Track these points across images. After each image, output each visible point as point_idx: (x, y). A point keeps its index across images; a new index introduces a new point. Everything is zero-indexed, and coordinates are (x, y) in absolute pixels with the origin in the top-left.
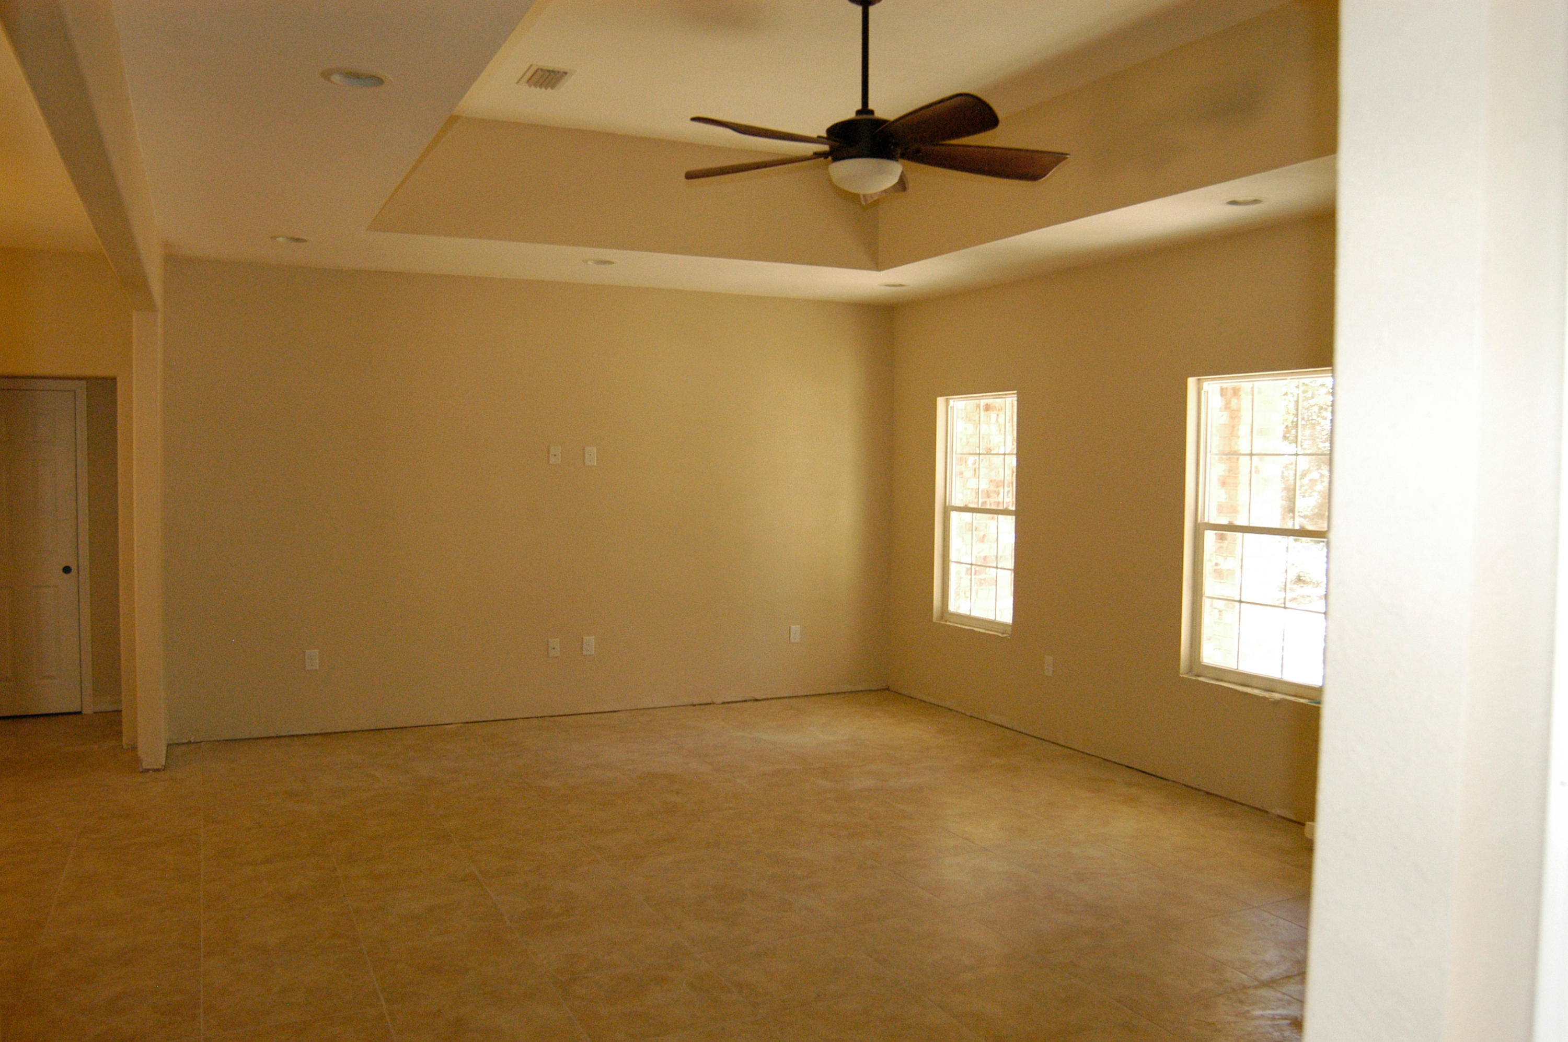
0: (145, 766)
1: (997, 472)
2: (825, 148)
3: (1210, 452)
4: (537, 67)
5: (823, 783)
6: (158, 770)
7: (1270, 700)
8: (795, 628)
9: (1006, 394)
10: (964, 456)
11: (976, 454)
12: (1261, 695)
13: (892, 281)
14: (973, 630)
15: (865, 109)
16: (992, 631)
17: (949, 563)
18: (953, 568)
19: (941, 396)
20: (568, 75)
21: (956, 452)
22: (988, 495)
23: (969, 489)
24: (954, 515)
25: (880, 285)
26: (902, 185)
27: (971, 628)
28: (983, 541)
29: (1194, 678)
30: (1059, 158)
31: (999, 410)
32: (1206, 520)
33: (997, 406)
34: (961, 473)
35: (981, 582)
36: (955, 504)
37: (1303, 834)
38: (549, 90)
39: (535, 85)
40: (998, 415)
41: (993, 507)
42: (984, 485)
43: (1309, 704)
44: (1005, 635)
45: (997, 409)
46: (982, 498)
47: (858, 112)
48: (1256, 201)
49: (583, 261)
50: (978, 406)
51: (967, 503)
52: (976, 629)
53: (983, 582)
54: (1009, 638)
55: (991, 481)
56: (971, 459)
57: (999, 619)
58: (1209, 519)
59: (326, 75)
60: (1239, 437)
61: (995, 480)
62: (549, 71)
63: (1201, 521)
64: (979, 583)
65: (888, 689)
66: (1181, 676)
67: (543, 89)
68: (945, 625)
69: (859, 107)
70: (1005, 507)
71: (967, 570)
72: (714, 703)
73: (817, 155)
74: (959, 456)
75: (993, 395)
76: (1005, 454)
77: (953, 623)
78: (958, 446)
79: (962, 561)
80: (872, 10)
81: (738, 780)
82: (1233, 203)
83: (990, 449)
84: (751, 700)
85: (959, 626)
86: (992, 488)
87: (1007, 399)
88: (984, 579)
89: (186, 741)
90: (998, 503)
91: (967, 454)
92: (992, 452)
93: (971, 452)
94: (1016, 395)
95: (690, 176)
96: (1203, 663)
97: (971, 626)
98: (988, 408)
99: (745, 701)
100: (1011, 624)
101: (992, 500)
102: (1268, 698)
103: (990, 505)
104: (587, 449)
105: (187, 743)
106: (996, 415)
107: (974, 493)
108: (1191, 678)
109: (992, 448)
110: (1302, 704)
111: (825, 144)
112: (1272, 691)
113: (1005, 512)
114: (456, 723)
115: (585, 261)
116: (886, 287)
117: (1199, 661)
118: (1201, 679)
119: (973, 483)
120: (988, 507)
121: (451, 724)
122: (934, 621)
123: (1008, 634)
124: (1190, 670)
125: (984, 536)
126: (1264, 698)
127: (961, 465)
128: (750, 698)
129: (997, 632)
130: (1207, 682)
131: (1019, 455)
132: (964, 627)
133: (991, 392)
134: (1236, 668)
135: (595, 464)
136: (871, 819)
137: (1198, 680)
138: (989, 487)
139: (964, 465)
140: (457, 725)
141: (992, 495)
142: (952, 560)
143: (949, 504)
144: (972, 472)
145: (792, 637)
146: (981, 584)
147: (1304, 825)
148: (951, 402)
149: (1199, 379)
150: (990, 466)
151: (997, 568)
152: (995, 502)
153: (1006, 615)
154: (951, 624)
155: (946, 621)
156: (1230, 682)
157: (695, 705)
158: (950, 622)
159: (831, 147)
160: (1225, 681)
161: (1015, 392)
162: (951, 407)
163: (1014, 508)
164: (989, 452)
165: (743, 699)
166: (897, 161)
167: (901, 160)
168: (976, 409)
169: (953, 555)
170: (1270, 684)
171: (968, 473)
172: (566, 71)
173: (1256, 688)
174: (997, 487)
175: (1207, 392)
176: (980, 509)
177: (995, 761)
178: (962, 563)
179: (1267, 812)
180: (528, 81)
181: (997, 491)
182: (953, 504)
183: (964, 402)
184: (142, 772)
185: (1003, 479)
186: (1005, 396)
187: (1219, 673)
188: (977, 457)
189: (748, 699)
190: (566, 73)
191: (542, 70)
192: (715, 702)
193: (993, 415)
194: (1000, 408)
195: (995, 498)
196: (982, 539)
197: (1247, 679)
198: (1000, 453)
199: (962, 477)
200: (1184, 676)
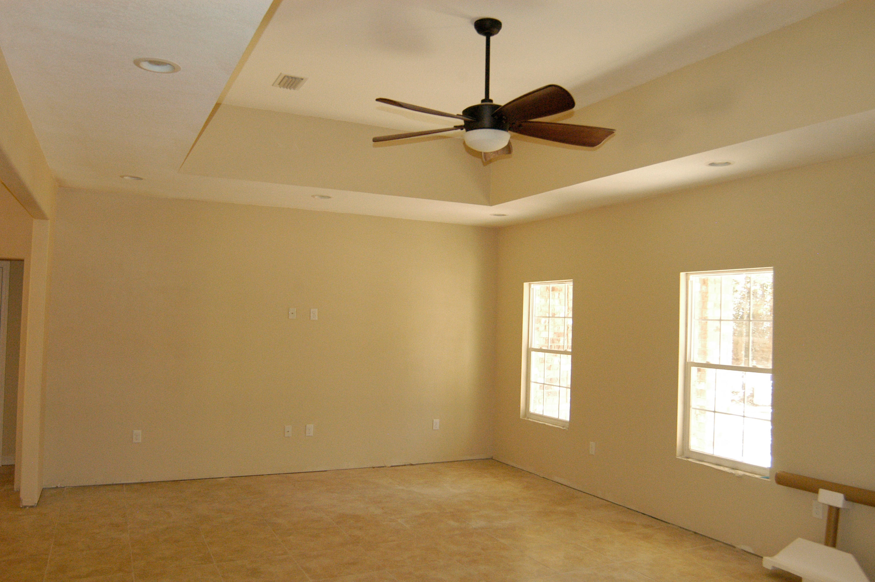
0: (24, 504)
1: (559, 328)
2: (461, 122)
3: (694, 318)
4: (284, 75)
5: (452, 523)
6: (32, 507)
7: (736, 475)
8: (437, 421)
9: (566, 281)
10: (539, 318)
11: (546, 317)
12: (730, 472)
13: (497, 213)
14: (545, 424)
15: (487, 99)
16: (556, 425)
17: (530, 382)
18: (533, 386)
19: (526, 282)
20: (303, 80)
21: (535, 316)
22: (553, 341)
23: (541, 338)
24: (533, 353)
25: (491, 215)
26: (508, 149)
27: (544, 423)
28: (550, 369)
29: (685, 459)
30: (609, 132)
31: (560, 291)
32: (692, 361)
33: (559, 288)
34: (538, 329)
35: (549, 394)
36: (534, 347)
37: (761, 564)
38: (292, 90)
39: (284, 87)
40: (559, 294)
41: (556, 349)
42: (551, 336)
43: (762, 478)
44: (565, 428)
45: (559, 290)
46: (550, 343)
47: (483, 101)
48: (727, 163)
49: (312, 196)
50: (548, 288)
51: (541, 346)
52: (546, 424)
53: (550, 394)
54: (567, 430)
55: (555, 333)
56: (543, 320)
57: (561, 418)
58: (693, 360)
59: (137, 63)
60: (707, 309)
61: (557, 333)
62: (292, 78)
63: (689, 361)
64: (547, 395)
65: (492, 459)
66: (677, 457)
67: (288, 90)
68: (527, 420)
69: (483, 97)
70: (565, 350)
71: (541, 386)
72: (385, 467)
73: (457, 127)
74: (536, 318)
75: (557, 282)
76: (565, 317)
77: (532, 419)
78: (536, 312)
79: (538, 382)
80: (492, 38)
81: (399, 520)
82: (712, 164)
83: (554, 314)
84: (408, 465)
85: (536, 421)
86: (555, 337)
87: (566, 285)
88: (551, 392)
89: (55, 486)
90: (559, 347)
91: (541, 317)
92: (556, 316)
93: (543, 316)
94: (572, 282)
95: (375, 140)
96: (690, 450)
97: (543, 422)
98: (553, 289)
99: (405, 465)
100: (569, 421)
101: (556, 344)
102: (735, 474)
103: (554, 347)
104: (312, 310)
105: (55, 488)
106: (558, 294)
107: (544, 340)
108: (683, 459)
109: (555, 314)
110: (756, 478)
111: (462, 119)
112: (737, 470)
113: (565, 353)
114: (226, 477)
115: (313, 196)
116: (494, 216)
117: (688, 447)
118: (690, 460)
119: (545, 334)
120: (553, 349)
121: (223, 478)
122: (521, 418)
123: (567, 427)
124: (683, 454)
125: (551, 366)
126: (731, 474)
127: (538, 323)
128: (408, 464)
129: (559, 426)
130: (695, 462)
131: (574, 318)
132: (539, 422)
133: (556, 280)
134: (712, 454)
135: (317, 319)
136: (483, 549)
137: (688, 461)
138: (554, 336)
139: (539, 323)
140: (226, 479)
141: (555, 341)
142: (532, 381)
143: (530, 347)
144: (544, 328)
145: (434, 426)
146: (549, 395)
147: (762, 558)
148: (532, 285)
149: (687, 273)
150: (554, 324)
151: (560, 386)
152: (557, 346)
153: (565, 415)
154: (531, 420)
155: (528, 418)
156: (708, 462)
157: (374, 468)
158: (530, 419)
159: (465, 121)
160: (705, 462)
161: (572, 280)
162: (532, 289)
163: (570, 350)
164: (553, 316)
165: (403, 464)
166: (507, 131)
167: (509, 132)
168: (547, 290)
169: (533, 378)
170: (735, 465)
171: (542, 328)
172: (303, 78)
173: (727, 467)
174: (559, 337)
175: (692, 281)
176: (549, 350)
177: (560, 508)
178: (538, 383)
179: (734, 547)
180: (279, 84)
181: (558, 339)
182: (533, 347)
183: (540, 285)
184: (22, 508)
185: (563, 332)
186: (565, 282)
187: (702, 457)
188: (547, 319)
189: (406, 464)
190: (302, 79)
191: (288, 77)
192: (386, 465)
193: (556, 294)
194: (560, 290)
195: (557, 343)
196: (549, 368)
197: (719, 461)
198: (560, 316)
199: (538, 331)
200: (679, 458)
